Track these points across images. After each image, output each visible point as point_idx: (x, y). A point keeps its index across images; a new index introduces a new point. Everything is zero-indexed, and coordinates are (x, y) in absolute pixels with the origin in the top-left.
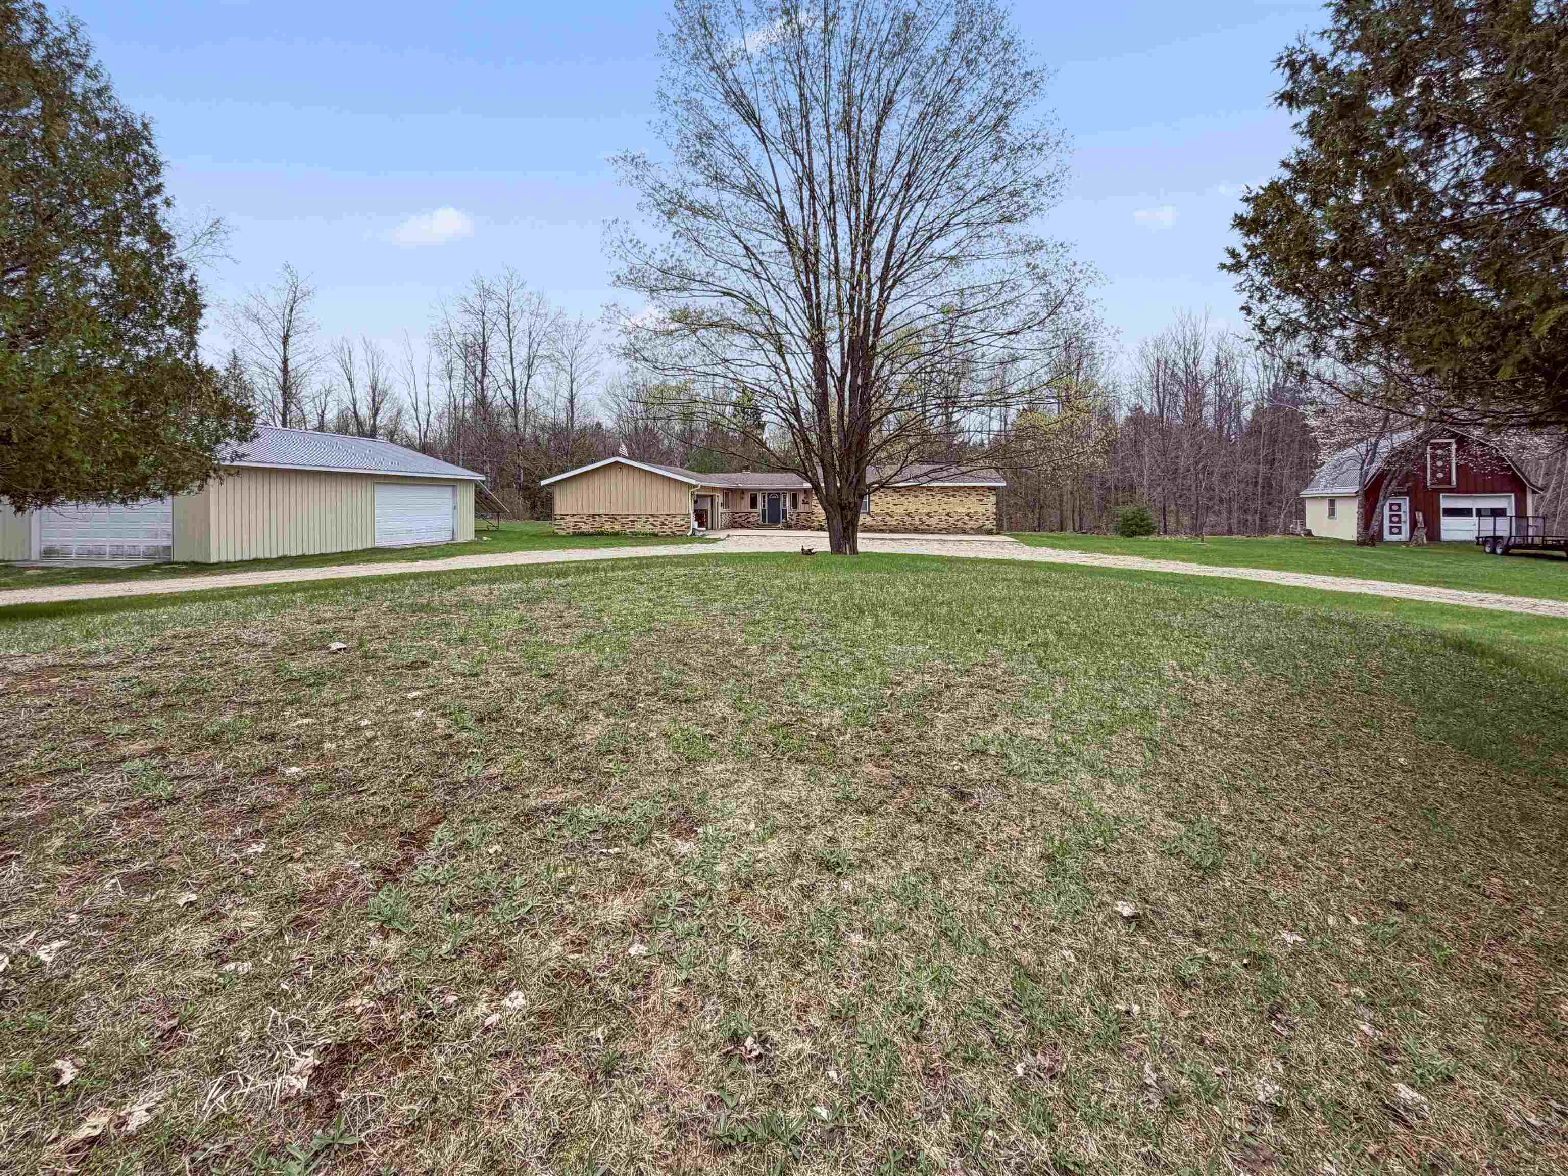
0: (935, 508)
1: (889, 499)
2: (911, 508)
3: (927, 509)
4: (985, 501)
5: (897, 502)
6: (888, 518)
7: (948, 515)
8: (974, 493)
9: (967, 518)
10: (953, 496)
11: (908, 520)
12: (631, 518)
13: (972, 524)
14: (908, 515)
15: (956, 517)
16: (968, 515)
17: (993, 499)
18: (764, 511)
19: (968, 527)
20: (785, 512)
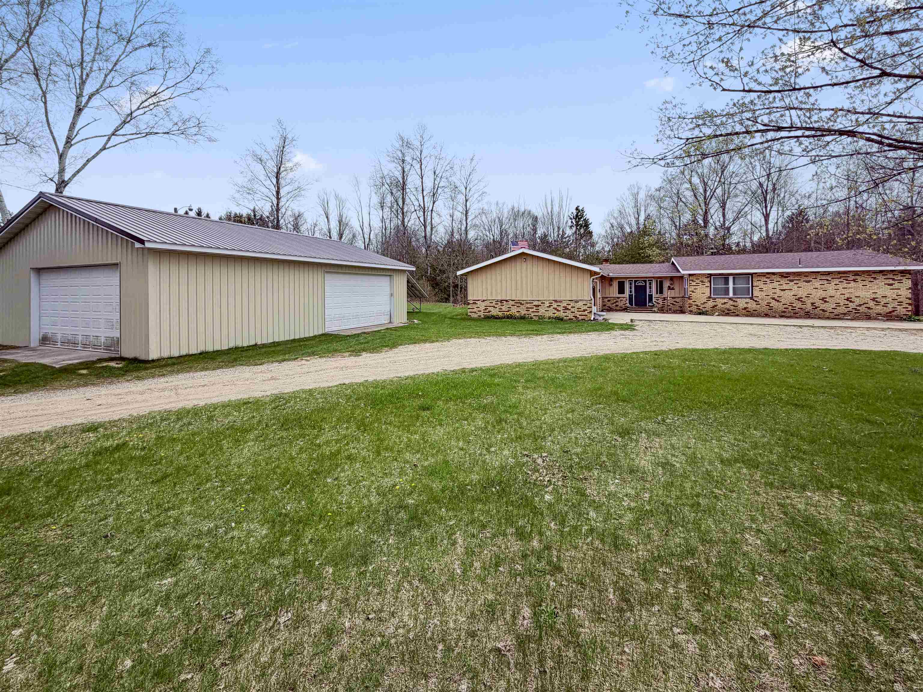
0: (832, 292)
1: (776, 284)
2: (802, 293)
3: (821, 294)
4: (897, 285)
5: (785, 287)
6: (773, 303)
7: (847, 299)
8: (881, 277)
9: (871, 304)
10: (854, 280)
11: (798, 305)
12: (536, 303)
13: (879, 309)
14: (798, 299)
15: (857, 301)
16: (874, 299)
17: (908, 283)
18: (630, 296)
19: (873, 313)
20: (651, 296)
